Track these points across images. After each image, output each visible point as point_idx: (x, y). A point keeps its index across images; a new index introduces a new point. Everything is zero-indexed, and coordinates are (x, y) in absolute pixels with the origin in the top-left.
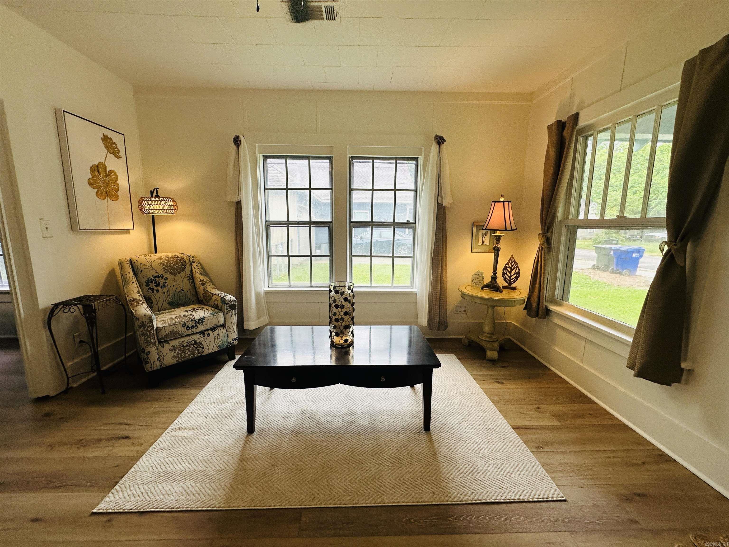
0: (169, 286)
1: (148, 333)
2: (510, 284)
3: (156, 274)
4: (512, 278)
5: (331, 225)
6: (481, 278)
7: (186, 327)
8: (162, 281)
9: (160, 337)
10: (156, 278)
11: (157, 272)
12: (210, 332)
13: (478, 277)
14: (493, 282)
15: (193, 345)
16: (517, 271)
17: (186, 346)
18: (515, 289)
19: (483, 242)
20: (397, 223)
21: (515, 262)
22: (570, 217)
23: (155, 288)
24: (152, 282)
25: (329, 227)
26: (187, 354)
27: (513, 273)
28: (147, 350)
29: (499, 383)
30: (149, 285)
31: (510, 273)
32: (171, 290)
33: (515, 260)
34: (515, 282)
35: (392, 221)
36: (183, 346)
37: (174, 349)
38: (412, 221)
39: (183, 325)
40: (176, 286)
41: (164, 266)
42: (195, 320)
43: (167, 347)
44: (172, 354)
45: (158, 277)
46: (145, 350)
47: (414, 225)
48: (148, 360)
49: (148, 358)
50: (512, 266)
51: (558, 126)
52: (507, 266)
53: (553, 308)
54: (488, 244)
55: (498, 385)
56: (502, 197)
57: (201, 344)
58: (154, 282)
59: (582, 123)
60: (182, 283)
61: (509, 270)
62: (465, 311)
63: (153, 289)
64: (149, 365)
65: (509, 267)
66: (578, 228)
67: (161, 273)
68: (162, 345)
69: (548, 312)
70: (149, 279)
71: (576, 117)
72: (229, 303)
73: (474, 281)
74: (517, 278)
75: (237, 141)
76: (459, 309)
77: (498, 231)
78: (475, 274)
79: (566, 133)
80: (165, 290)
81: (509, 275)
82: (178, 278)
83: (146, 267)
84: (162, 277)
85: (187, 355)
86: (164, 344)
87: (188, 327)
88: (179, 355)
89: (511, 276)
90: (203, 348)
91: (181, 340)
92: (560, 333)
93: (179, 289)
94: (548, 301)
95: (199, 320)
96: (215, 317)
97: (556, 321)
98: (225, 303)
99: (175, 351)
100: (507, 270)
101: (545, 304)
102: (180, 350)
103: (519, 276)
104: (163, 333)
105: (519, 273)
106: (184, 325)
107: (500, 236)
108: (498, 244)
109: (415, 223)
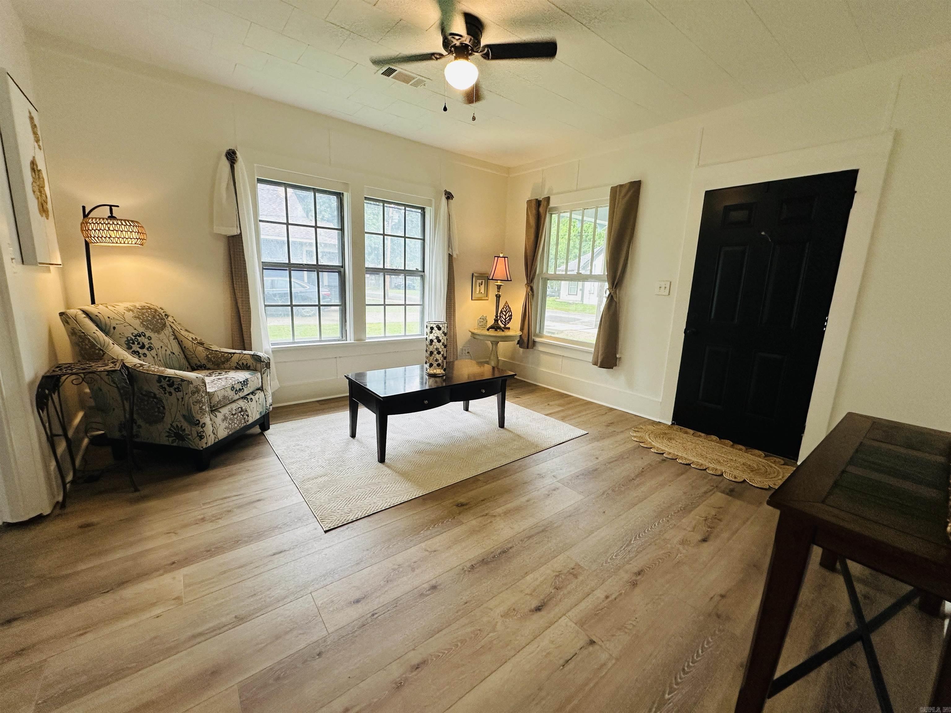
0: (157, 349)
1: (203, 399)
2: (505, 325)
3: (136, 332)
4: (507, 320)
5: (342, 270)
6: (485, 322)
7: (234, 390)
8: (146, 341)
9: (212, 405)
10: (138, 337)
11: (135, 329)
12: (251, 396)
13: (482, 320)
14: (496, 323)
15: (240, 412)
16: (510, 314)
17: (235, 414)
18: (509, 328)
19: (480, 291)
20: (407, 270)
21: (509, 307)
22: (544, 272)
23: (141, 351)
24: (133, 343)
25: (339, 272)
26: (236, 423)
27: (507, 316)
28: (202, 421)
29: (517, 398)
30: (131, 348)
31: (505, 316)
32: (160, 353)
33: (508, 305)
34: (508, 323)
35: (403, 269)
36: (232, 414)
37: (225, 419)
38: (420, 269)
39: (231, 389)
40: (164, 348)
41: (141, 321)
42: (241, 382)
43: (220, 416)
44: (225, 424)
45: (140, 336)
46: (199, 422)
47: (422, 274)
48: (204, 434)
49: (203, 432)
50: (506, 310)
51: (536, 202)
52: (503, 310)
53: (537, 339)
54: (483, 293)
55: (517, 399)
56: (502, 253)
57: (246, 411)
58: (136, 343)
59: (552, 204)
60: (169, 344)
61: (505, 313)
62: (468, 353)
63: (138, 352)
64: (204, 441)
65: (504, 311)
66: (548, 280)
67: (141, 330)
68: (214, 414)
69: (534, 342)
70: (129, 338)
71: (548, 199)
72: (265, 360)
73: (480, 324)
74: (510, 319)
75: (231, 156)
76: (464, 351)
77: (499, 281)
78: (481, 318)
79: (541, 210)
80: (153, 352)
81: (504, 317)
82: (162, 336)
83: (118, 322)
84: (144, 336)
85: (236, 425)
86: (216, 413)
87: (237, 390)
88: (230, 426)
89: (506, 318)
90: (248, 416)
91: (229, 407)
92: (543, 357)
93: (168, 352)
94: (534, 336)
95: (244, 381)
96: (255, 377)
97: (541, 348)
98: (261, 361)
99: (226, 421)
100: (503, 313)
101: (533, 338)
102: (230, 419)
103: (511, 318)
104: (216, 399)
105: (511, 315)
106: (233, 388)
107: (501, 285)
108: (498, 291)
109: (424, 272)
